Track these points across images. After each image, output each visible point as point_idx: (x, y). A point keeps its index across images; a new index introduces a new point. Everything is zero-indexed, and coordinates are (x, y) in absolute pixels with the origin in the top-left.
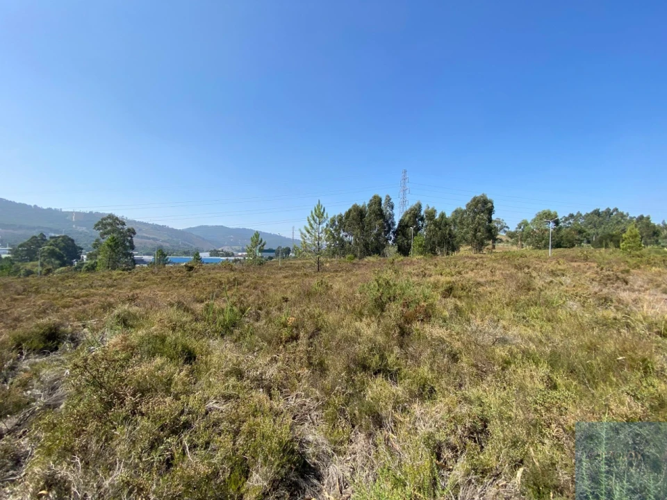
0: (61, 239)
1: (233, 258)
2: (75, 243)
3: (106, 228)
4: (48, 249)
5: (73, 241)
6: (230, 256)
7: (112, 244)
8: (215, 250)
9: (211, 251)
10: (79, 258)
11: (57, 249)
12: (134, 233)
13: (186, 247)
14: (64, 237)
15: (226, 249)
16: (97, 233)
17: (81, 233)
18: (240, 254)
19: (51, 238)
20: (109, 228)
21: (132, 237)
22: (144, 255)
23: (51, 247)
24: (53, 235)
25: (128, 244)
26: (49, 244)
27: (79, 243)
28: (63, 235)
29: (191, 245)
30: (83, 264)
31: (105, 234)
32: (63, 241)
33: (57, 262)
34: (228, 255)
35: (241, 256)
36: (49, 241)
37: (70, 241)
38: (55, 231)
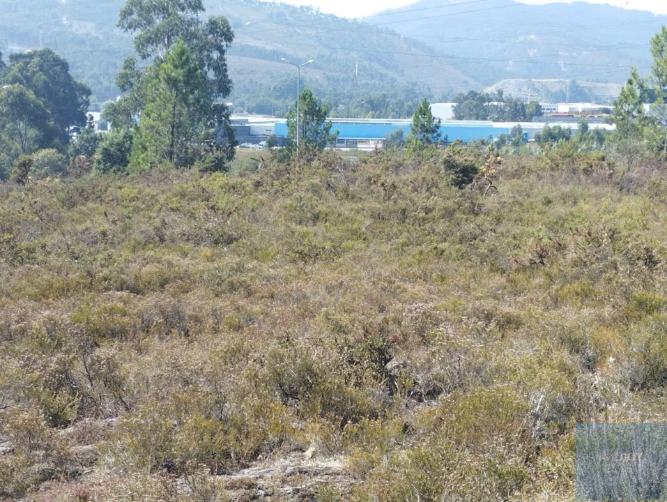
0: (36, 60)
1: (536, 126)
2: (72, 72)
3: (150, 22)
4: (10, 93)
5: (64, 66)
6: (528, 118)
7: (179, 74)
8: (473, 94)
9: (459, 99)
10: (81, 120)
11: (30, 94)
12: (229, 37)
13: (376, 82)
14: (46, 54)
15: (513, 89)
16: (126, 40)
17: (83, 42)
18: (563, 108)
19: (15, 58)
20: (158, 21)
21: (222, 52)
22: (250, 112)
23: (17, 88)
24: (16, 49)
25: (211, 75)
26: (9, 77)
27: (82, 74)
28: (40, 48)
29: (391, 74)
30: (95, 139)
31: (149, 41)
32: (41, 68)
33: (33, 133)
34: (519, 111)
35: (569, 117)
36: (10, 69)
37: (58, 68)
38: (22, 38)
